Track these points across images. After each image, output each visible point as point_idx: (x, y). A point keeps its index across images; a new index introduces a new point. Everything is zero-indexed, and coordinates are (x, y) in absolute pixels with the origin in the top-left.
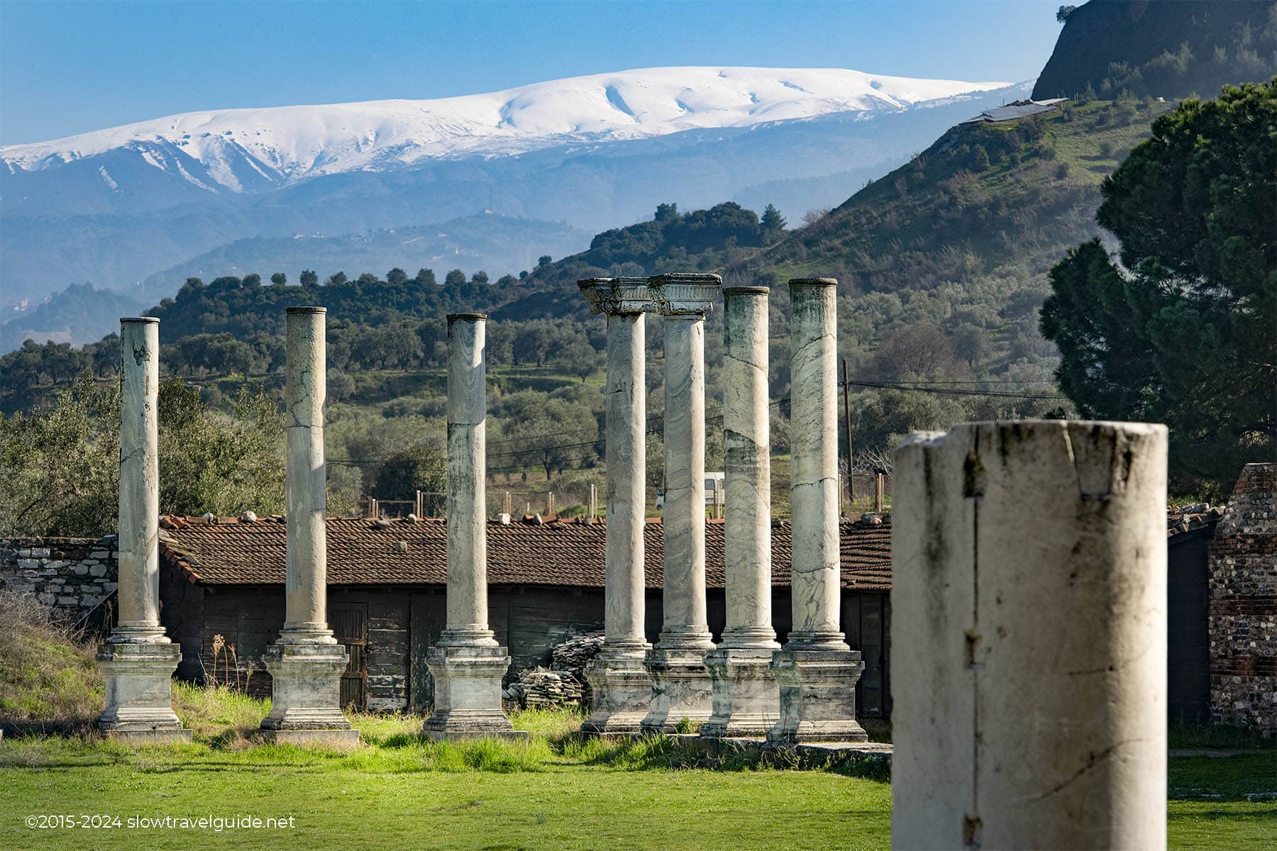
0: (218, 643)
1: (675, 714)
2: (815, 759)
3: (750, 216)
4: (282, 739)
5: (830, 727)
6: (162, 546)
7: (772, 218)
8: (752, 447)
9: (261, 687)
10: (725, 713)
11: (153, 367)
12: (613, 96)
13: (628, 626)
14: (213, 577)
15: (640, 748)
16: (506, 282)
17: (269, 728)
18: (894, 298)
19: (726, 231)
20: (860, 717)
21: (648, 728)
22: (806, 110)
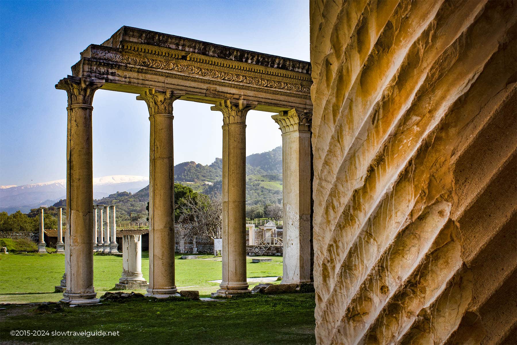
0: (51, 243)
1: (100, 250)
2: (113, 255)
3: (127, 193)
4: (57, 253)
5: (115, 251)
6: (44, 233)
7: (130, 193)
8: (107, 223)
9: (55, 248)
10: (104, 250)
11: (43, 214)
12: (113, 178)
13: (95, 241)
14: (51, 236)
15: (96, 254)
16: (99, 200)
17: (56, 252)
18: (143, 203)
19: (125, 195)
20: (118, 250)
21: (97, 252)
22: (136, 181)
